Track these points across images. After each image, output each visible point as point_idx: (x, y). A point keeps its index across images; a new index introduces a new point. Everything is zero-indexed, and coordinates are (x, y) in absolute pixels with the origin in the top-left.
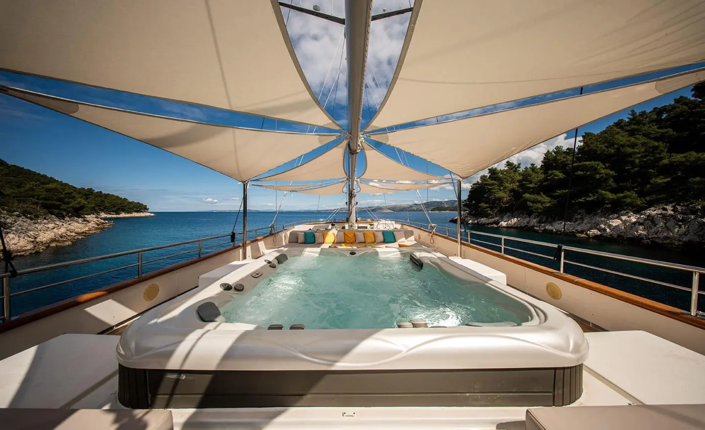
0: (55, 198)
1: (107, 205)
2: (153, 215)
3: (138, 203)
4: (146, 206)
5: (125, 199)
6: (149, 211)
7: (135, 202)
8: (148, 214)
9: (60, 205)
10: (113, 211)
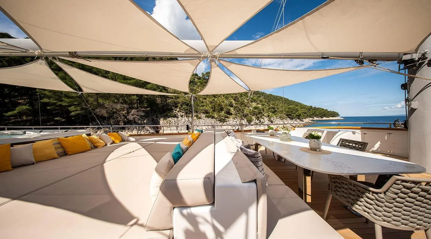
0: (290, 111)
1: (317, 113)
2: (342, 118)
3: (333, 112)
4: (338, 113)
5: (326, 110)
6: (340, 116)
7: (332, 111)
8: (339, 118)
9: (291, 114)
10: (320, 117)
